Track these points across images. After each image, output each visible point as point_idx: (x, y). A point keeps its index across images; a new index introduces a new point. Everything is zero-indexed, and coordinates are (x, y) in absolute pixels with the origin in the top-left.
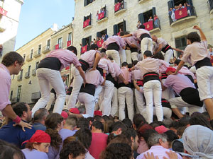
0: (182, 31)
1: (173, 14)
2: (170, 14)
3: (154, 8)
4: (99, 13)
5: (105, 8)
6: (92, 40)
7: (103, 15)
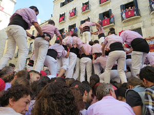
0: (130, 26)
1: (124, 14)
2: (122, 14)
3: (111, 10)
4: (71, 12)
5: (75, 9)
6: (65, 31)
7: (74, 13)
